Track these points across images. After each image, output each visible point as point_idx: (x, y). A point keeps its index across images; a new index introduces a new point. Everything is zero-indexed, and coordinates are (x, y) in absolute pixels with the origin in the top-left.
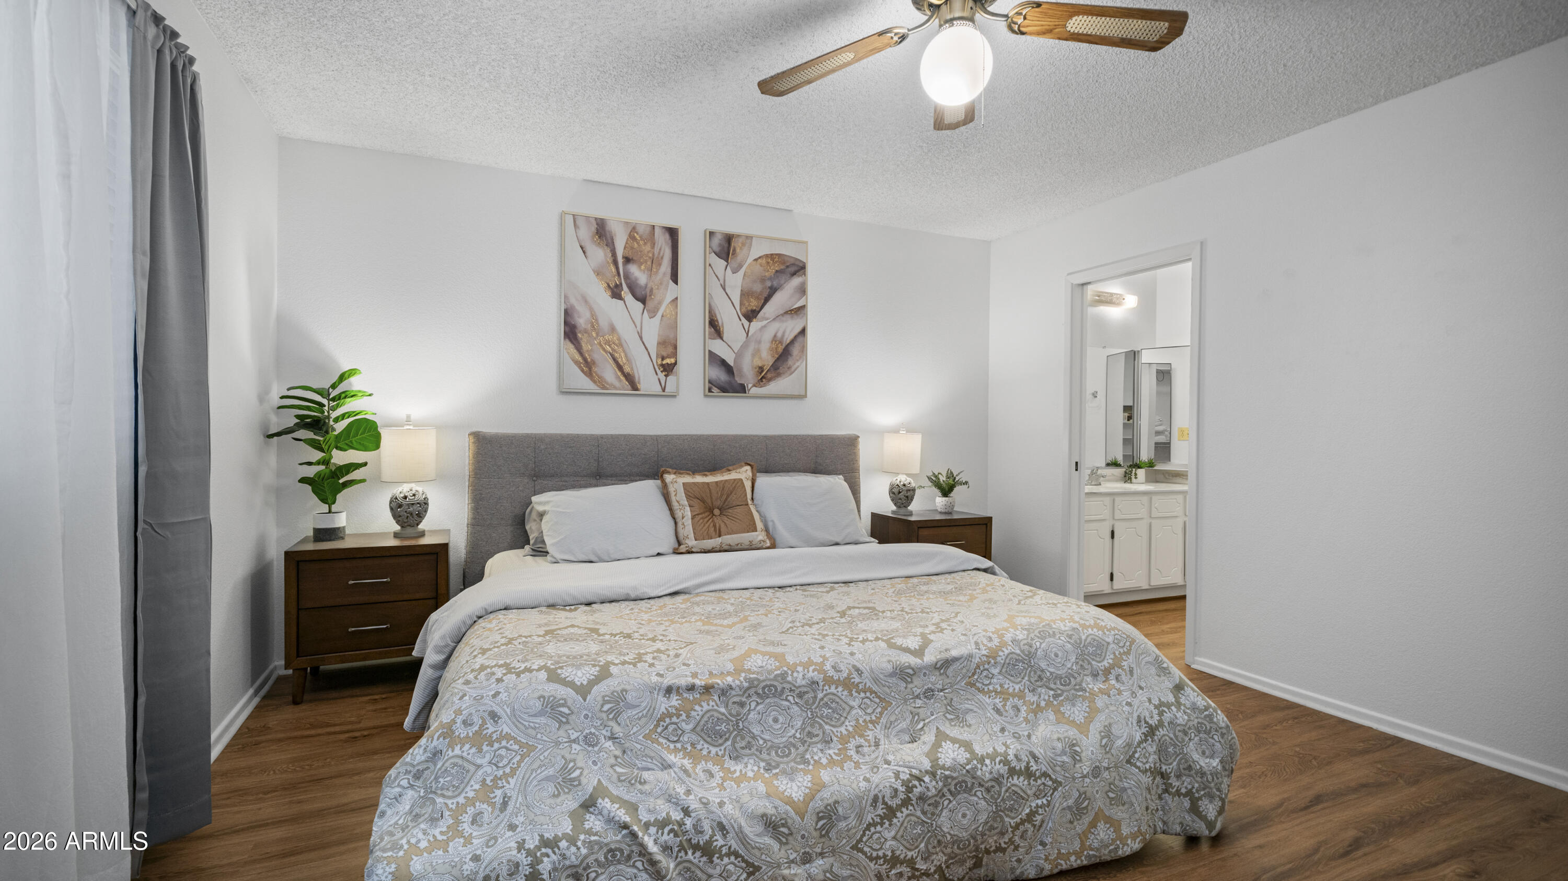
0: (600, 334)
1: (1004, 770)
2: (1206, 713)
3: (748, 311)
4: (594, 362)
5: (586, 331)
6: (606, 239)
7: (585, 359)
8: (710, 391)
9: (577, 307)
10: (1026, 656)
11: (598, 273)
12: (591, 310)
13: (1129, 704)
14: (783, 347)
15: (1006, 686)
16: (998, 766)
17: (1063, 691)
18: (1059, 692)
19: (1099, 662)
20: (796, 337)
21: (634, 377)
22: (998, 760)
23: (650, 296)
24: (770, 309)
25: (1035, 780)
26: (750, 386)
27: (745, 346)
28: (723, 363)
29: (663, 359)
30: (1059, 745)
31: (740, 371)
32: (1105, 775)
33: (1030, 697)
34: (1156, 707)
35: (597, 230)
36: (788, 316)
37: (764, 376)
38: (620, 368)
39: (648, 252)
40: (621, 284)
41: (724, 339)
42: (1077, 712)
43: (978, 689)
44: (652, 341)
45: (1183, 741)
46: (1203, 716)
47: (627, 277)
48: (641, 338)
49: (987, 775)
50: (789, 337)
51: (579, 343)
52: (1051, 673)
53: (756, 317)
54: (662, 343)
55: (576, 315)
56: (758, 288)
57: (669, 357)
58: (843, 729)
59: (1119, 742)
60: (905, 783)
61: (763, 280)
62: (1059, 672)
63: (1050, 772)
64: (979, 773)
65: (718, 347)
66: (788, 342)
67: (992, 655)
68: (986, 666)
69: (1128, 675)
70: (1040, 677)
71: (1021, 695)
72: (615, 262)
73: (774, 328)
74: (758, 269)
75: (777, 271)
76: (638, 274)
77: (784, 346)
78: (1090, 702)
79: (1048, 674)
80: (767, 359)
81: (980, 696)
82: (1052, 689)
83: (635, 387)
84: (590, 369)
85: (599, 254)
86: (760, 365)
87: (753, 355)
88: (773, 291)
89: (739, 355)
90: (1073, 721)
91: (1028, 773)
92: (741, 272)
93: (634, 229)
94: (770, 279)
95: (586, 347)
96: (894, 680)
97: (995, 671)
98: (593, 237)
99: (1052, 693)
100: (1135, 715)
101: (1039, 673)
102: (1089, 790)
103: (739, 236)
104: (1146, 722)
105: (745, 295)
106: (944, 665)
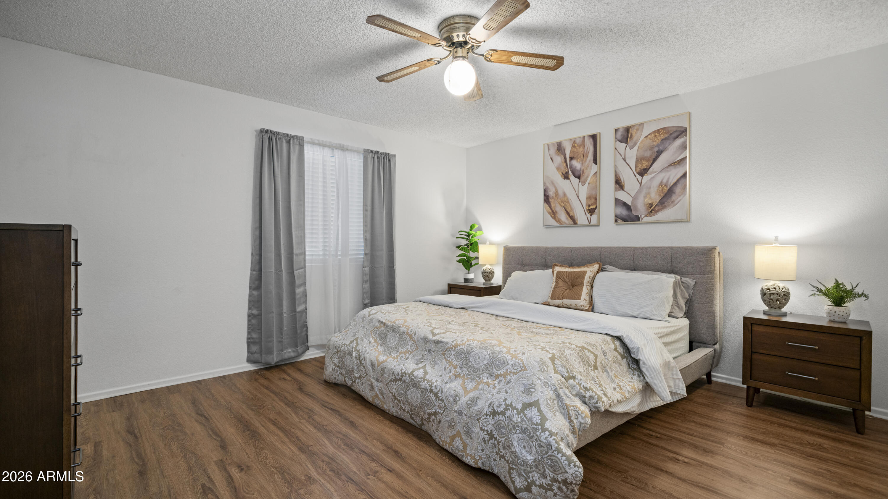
0: (559, 198)
1: (429, 388)
2: (534, 426)
3: (641, 170)
4: (556, 212)
5: (553, 198)
6: (562, 151)
7: (553, 211)
8: (616, 221)
9: (549, 187)
10: (467, 352)
11: (558, 169)
12: (555, 187)
13: (493, 395)
14: (668, 189)
15: (453, 361)
16: (427, 385)
17: (472, 374)
18: (470, 373)
19: (497, 370)
20: (678, 180)
21: (574, 217)
22: (429, 383)
23: (582, 174)
24: (657, 166)
25: (439, 400)
26: (643, 216)
27: (639, 192)
28: (625, 204)
29: (589, 206)
30: (452, 393)
31: (636, 208)
32: (464, 417)
33: (458, 370)
34: (506, 404)
35: (558, 148)
36: (672, 167)
37: (652, 210)
38: (568, 213)
39: (581, 151)
40: (568, 171)
41: (625, 190)
42: (470, 385)
43: (445, 357)
44: (583, 197)
45: (511, 430)
46: (532, 426)
47: (571, 167)
48: (578, 197)
49: (423, 386)
50: (672, 181)
51: (550, 204)
52: (472, 364)
53: (646, 173)
54: (589, 198)
55: (549, 191)
56: (648, 154)
57: (592, 205)
58: (402, 350)
59: (476, 408)
60: (402, 373)
61: (652, 148)
62: (475, 366)
63: (445, 401)
64: (421, 384)
65: (623, 196)
66: (671, 185)
67: (455, 347)
68: (451, 350)
69: (506, 383)
70: (467, 363)
71: (455, 367)
72: (566, 162)
73: (663, 177)
74: (648, 142)
75: (662, 140)
76: (576, 164)
77: (668, 187)
78: (477, 384)
79: (471, 364)
80: (655, 198)
81: (444, 360)
82: (468, 371)
83: (575, 223)
84: (555, 215)
85: (559, 159)
86: (650, 202)
87: (645, 197)
88: (659, 153)
89: (635, 198)
90: (466, 388)
91: (436, 395)
92: (636, 148)
93: (574, 142)
94: (658, 146)
95: (553, 205)
96: (422, 341)
97: (453, 353)
98: (556, 152)
99: (467, 372)
100: (491, 401)
101: (468, 362)
102: (455, 418)
103: (634, 126)
104: (493, 407)
105: (639, 160)
106: (438, 342)
